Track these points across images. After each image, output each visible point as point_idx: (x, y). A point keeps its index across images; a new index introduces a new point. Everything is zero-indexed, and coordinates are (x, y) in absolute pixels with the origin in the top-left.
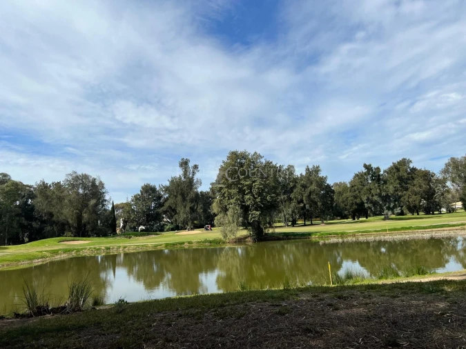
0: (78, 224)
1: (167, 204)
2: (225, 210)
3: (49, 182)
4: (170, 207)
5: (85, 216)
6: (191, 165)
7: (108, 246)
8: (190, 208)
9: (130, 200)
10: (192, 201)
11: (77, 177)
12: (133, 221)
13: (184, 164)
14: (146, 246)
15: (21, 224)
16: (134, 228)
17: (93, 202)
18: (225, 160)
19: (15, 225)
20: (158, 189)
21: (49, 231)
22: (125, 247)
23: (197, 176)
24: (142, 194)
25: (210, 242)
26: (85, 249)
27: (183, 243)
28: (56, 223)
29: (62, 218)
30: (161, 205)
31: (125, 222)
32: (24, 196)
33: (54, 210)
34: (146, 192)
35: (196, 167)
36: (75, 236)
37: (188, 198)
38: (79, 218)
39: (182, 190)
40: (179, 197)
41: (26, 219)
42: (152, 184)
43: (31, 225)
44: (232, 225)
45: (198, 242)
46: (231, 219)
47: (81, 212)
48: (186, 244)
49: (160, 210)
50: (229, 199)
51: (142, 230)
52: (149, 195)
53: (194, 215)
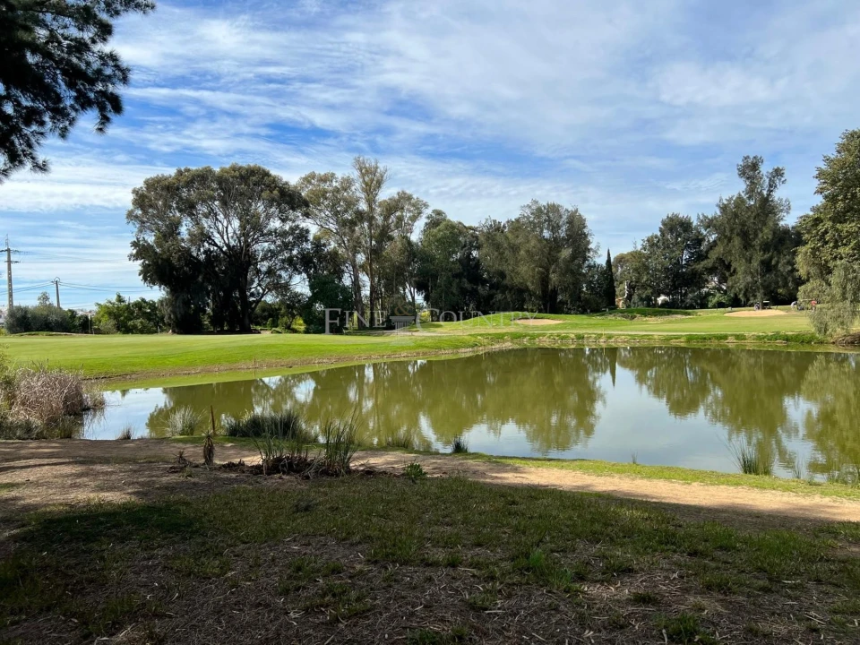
0: (543, 291)
1: (713, 255)
2: (825, 271)
3: (503, 220)
4: (721, 261)
5: (554, 277)
6: (765, 169)
7: (581, 332)
8: (762, 262)
9: (639, 247)
10: (766, 247)
11: (539, 210)
12: (644, 287)
13: (750, 169)
14: (649, 338)
15: (462, 288)
16: (648, 299)
17: (566, 253)
18: (833, 154)
19: (454, 290)
20: (694, 224)
21: (500, 300)
22: (610, 337)
23: (779, 195)
24: (663, 235)
25: (787, 339)
26: (544, 335)
27: (725, 337)
28: (511, 289)
29: (517, 280)
30: (701, 257)
31: (631, 287)
32: (465, 246)
33: (507, 268)
34: (671, 230)
35: (778, 173)
36: (540, 311)
37: (757, 242)
38: (544, 280)
39: (743, 224)
40: (737, 241)
41: (470, 281)
42: (683, 214)
43: (476, 291)
44: (841, 304)
45: (759, 338)
46: (837, 291)
47: (548, 270)
48: (731, 339)
49: (700, 266)
50: (836, 246)
51: (665, 304)
52: (679, 235)
53: (770, 277)
